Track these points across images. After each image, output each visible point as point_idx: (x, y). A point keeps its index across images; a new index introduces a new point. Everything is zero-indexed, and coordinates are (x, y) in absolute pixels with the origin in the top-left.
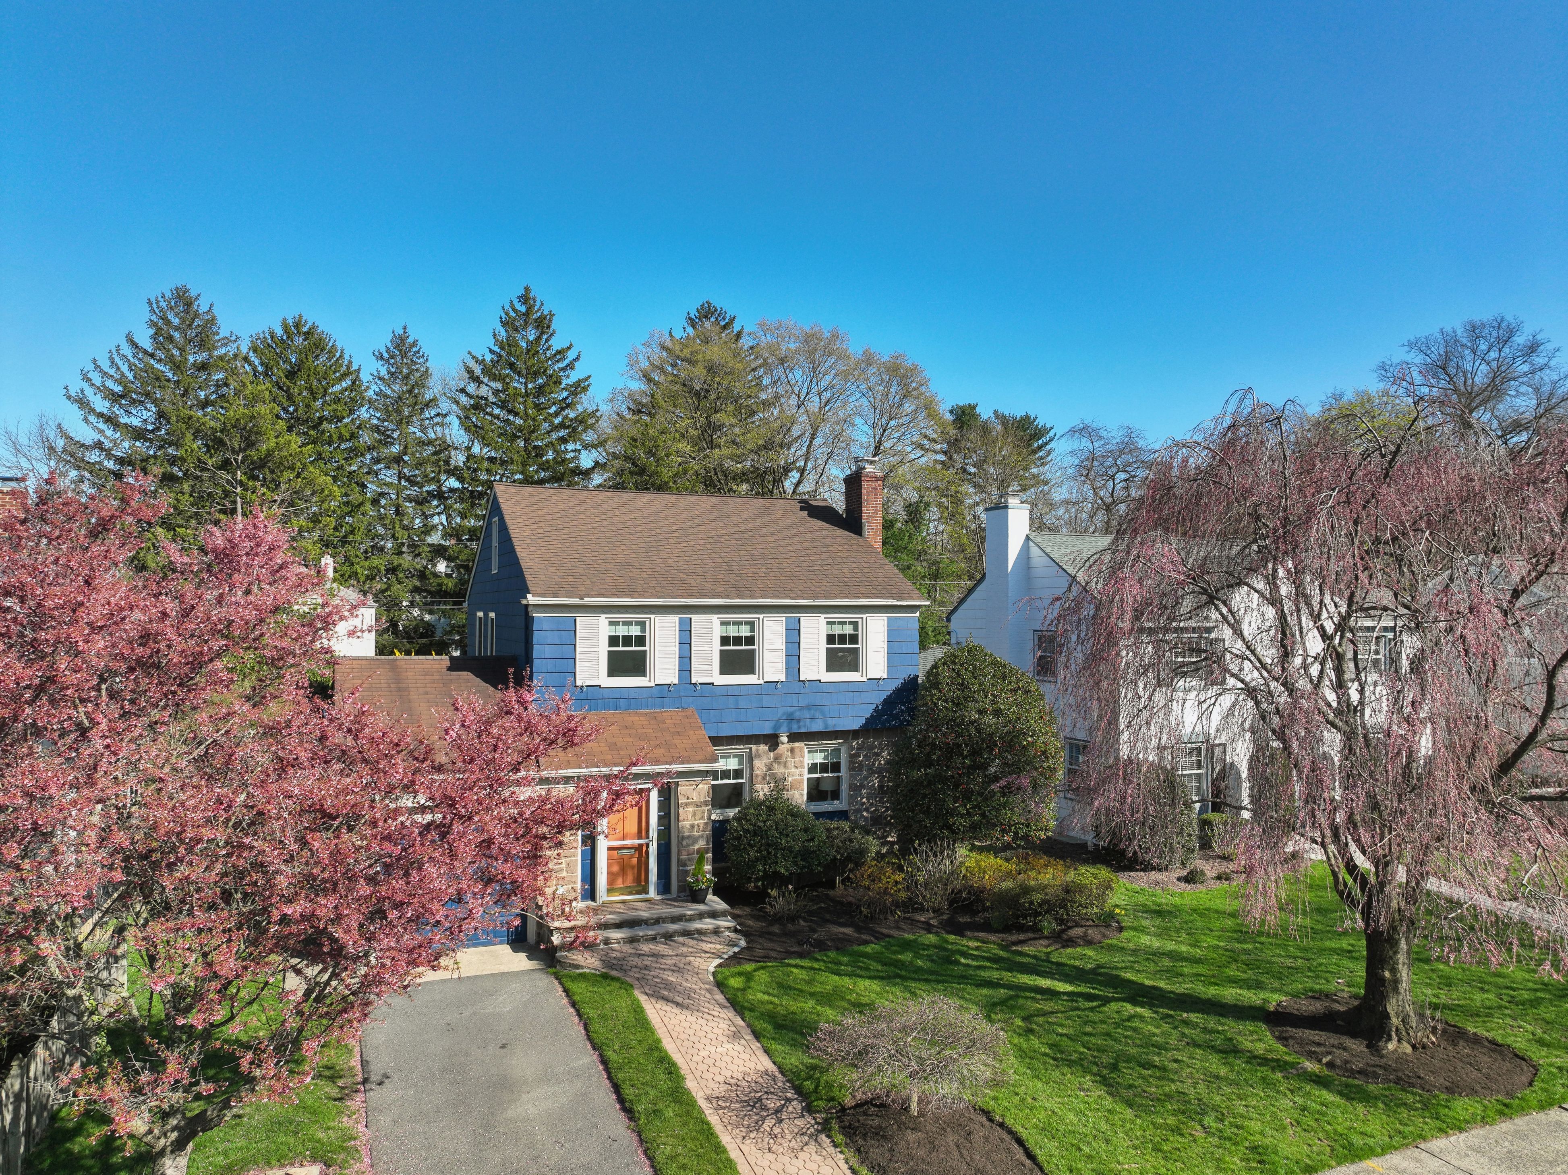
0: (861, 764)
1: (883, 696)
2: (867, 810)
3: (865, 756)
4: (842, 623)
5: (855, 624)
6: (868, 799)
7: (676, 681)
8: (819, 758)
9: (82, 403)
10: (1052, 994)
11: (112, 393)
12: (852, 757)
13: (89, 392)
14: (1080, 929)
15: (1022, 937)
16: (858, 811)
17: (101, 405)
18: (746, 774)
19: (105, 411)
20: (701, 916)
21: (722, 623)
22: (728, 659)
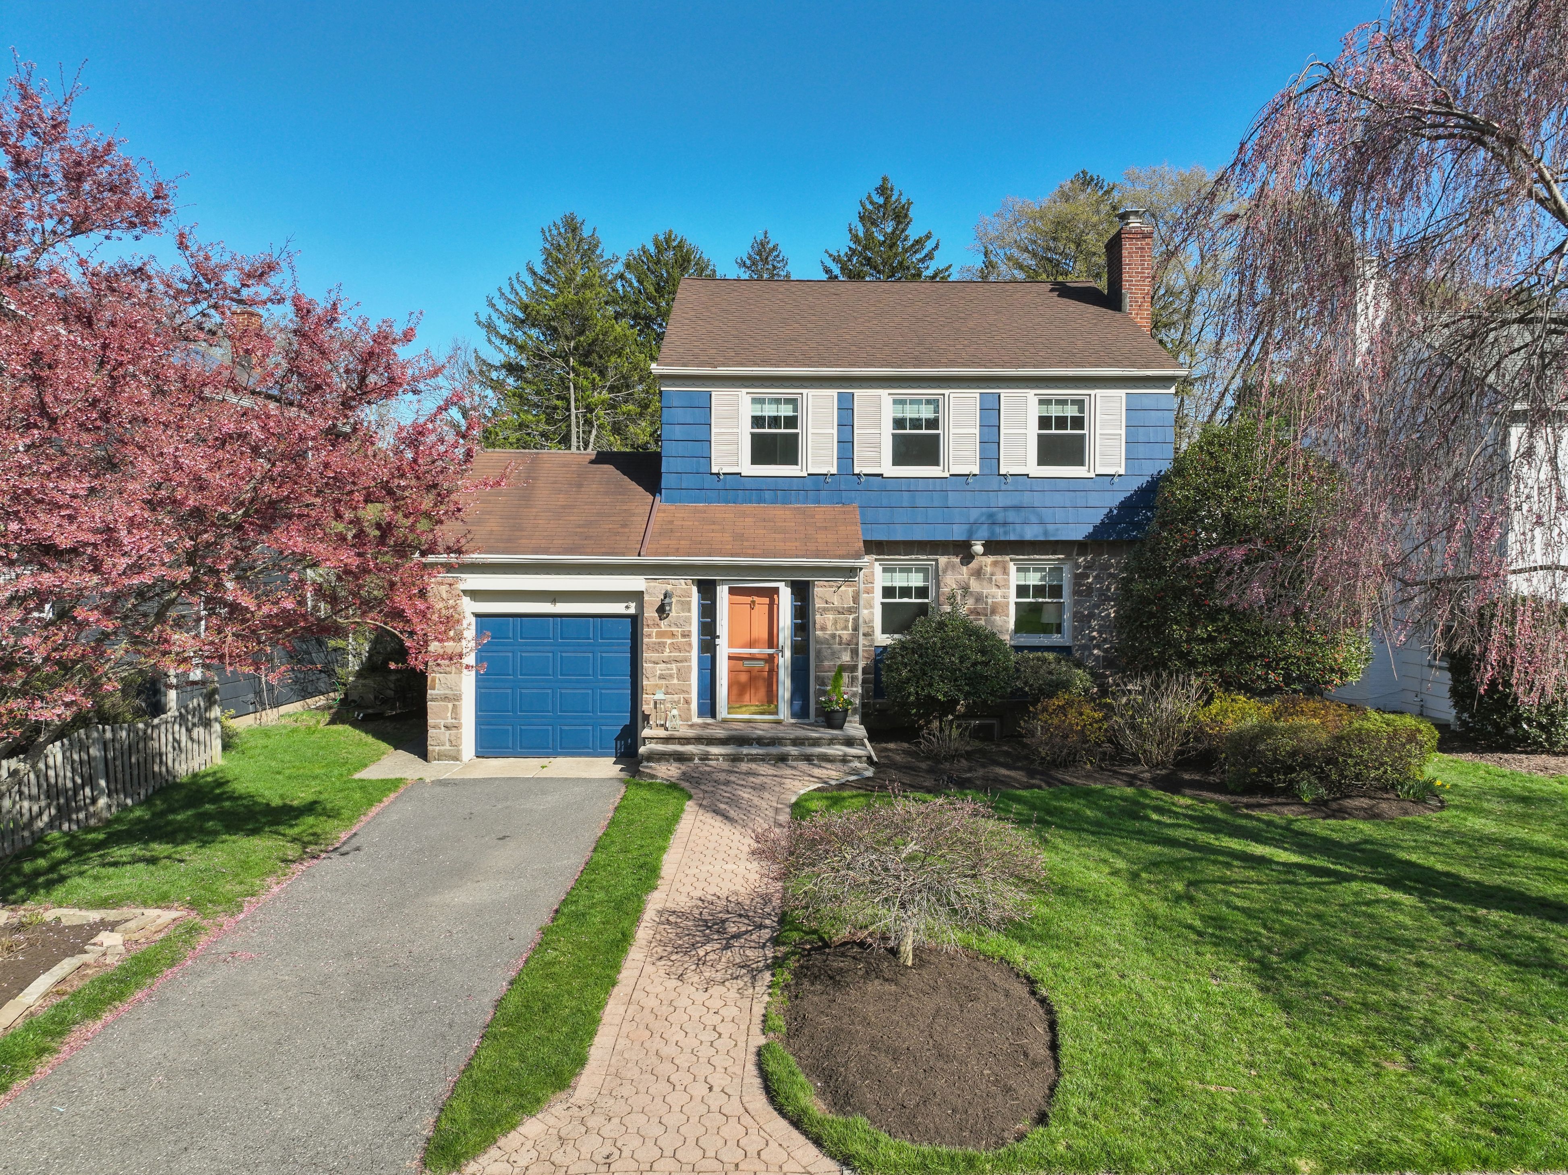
0: (1090, 587)
1: (1121, 497)
2: (1098, 647)
3: (1095, 578)
4: (1062, 402)
5: (1080, 403)
6: (1100, 633)
7: (834, 470)
8: (1033, 579)
9: (490, 327)
10: (1262, 861)
11: (515, 317)
12: (1078, 579)
13: (495, 316)
14: (1367, 801)
15: (1266, 800)
16: (1084, 647)
17: (504, 328)
18: (932, 593)
19: (507, 333)
20: (831, 742)
21: (895, 402)
22: (904, 446)
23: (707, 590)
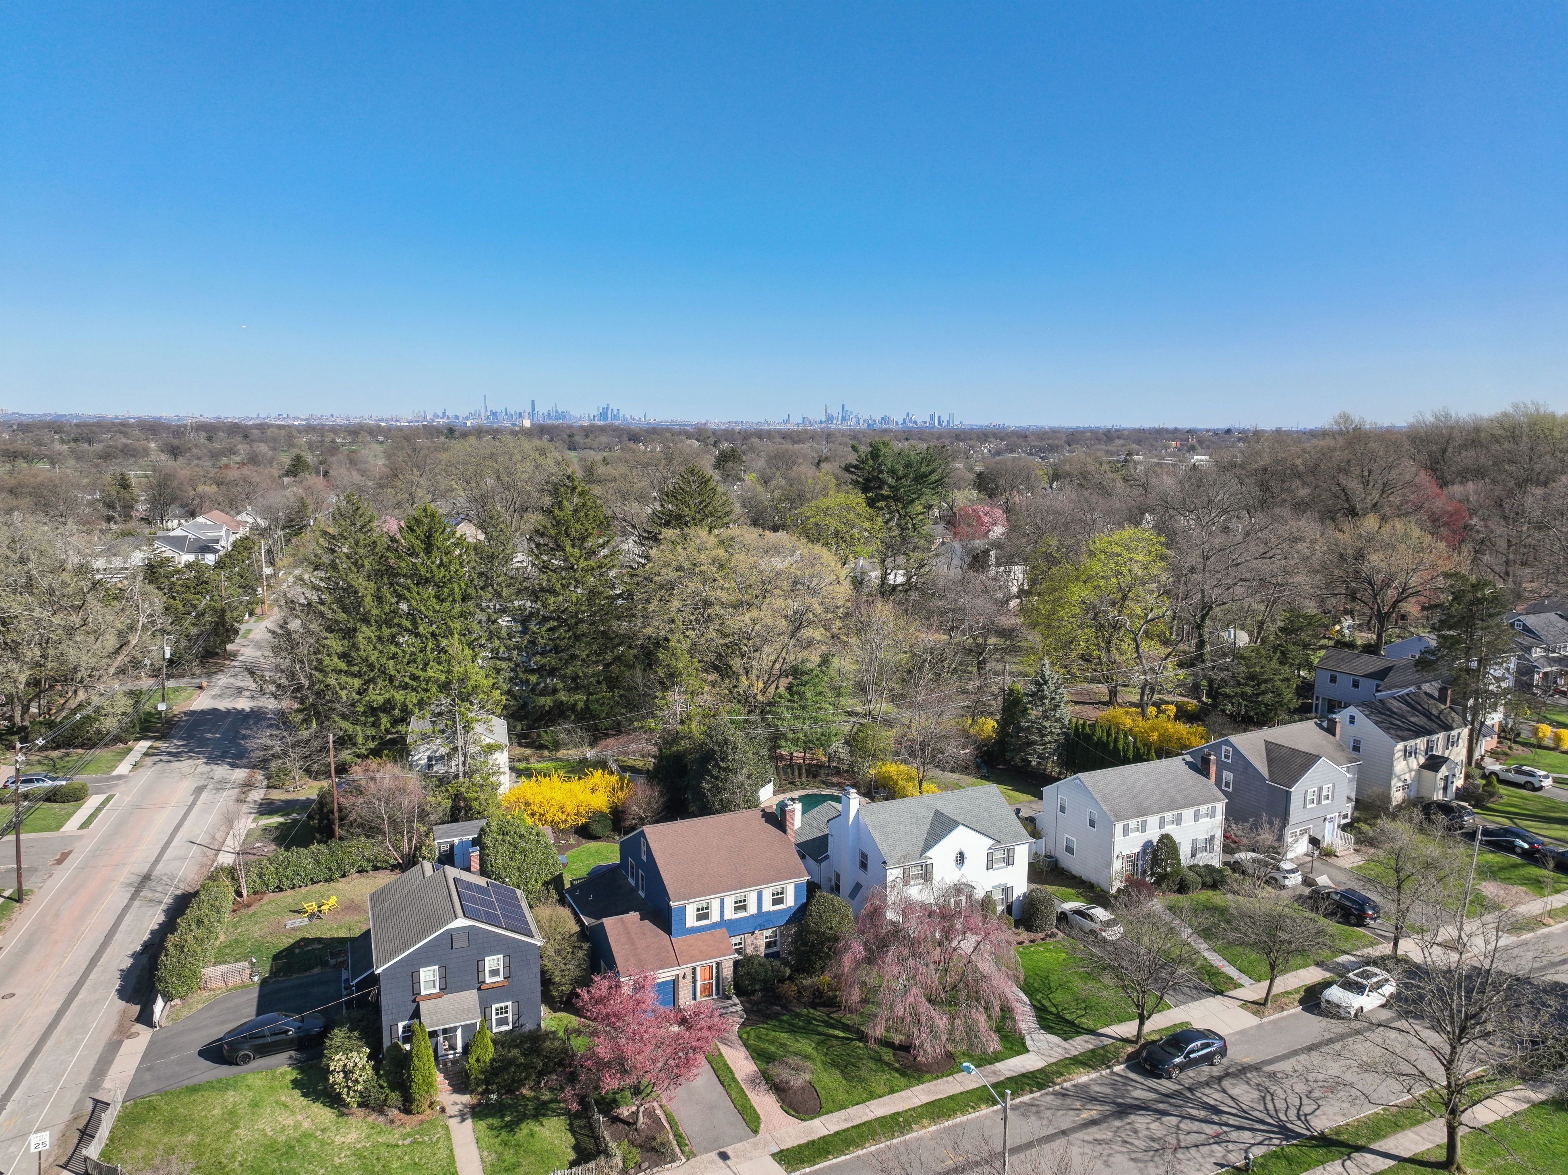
0: (784, 934)
1: (792, 911)
3: (787, 931)
5: (782, 889)
7: (719, 919)
8: (769, 934)
12: (781, 933)
18: (744, 944)
20: (731, 1005)
21: (735, 897)
22: (737, 909)
23: (694, 969)
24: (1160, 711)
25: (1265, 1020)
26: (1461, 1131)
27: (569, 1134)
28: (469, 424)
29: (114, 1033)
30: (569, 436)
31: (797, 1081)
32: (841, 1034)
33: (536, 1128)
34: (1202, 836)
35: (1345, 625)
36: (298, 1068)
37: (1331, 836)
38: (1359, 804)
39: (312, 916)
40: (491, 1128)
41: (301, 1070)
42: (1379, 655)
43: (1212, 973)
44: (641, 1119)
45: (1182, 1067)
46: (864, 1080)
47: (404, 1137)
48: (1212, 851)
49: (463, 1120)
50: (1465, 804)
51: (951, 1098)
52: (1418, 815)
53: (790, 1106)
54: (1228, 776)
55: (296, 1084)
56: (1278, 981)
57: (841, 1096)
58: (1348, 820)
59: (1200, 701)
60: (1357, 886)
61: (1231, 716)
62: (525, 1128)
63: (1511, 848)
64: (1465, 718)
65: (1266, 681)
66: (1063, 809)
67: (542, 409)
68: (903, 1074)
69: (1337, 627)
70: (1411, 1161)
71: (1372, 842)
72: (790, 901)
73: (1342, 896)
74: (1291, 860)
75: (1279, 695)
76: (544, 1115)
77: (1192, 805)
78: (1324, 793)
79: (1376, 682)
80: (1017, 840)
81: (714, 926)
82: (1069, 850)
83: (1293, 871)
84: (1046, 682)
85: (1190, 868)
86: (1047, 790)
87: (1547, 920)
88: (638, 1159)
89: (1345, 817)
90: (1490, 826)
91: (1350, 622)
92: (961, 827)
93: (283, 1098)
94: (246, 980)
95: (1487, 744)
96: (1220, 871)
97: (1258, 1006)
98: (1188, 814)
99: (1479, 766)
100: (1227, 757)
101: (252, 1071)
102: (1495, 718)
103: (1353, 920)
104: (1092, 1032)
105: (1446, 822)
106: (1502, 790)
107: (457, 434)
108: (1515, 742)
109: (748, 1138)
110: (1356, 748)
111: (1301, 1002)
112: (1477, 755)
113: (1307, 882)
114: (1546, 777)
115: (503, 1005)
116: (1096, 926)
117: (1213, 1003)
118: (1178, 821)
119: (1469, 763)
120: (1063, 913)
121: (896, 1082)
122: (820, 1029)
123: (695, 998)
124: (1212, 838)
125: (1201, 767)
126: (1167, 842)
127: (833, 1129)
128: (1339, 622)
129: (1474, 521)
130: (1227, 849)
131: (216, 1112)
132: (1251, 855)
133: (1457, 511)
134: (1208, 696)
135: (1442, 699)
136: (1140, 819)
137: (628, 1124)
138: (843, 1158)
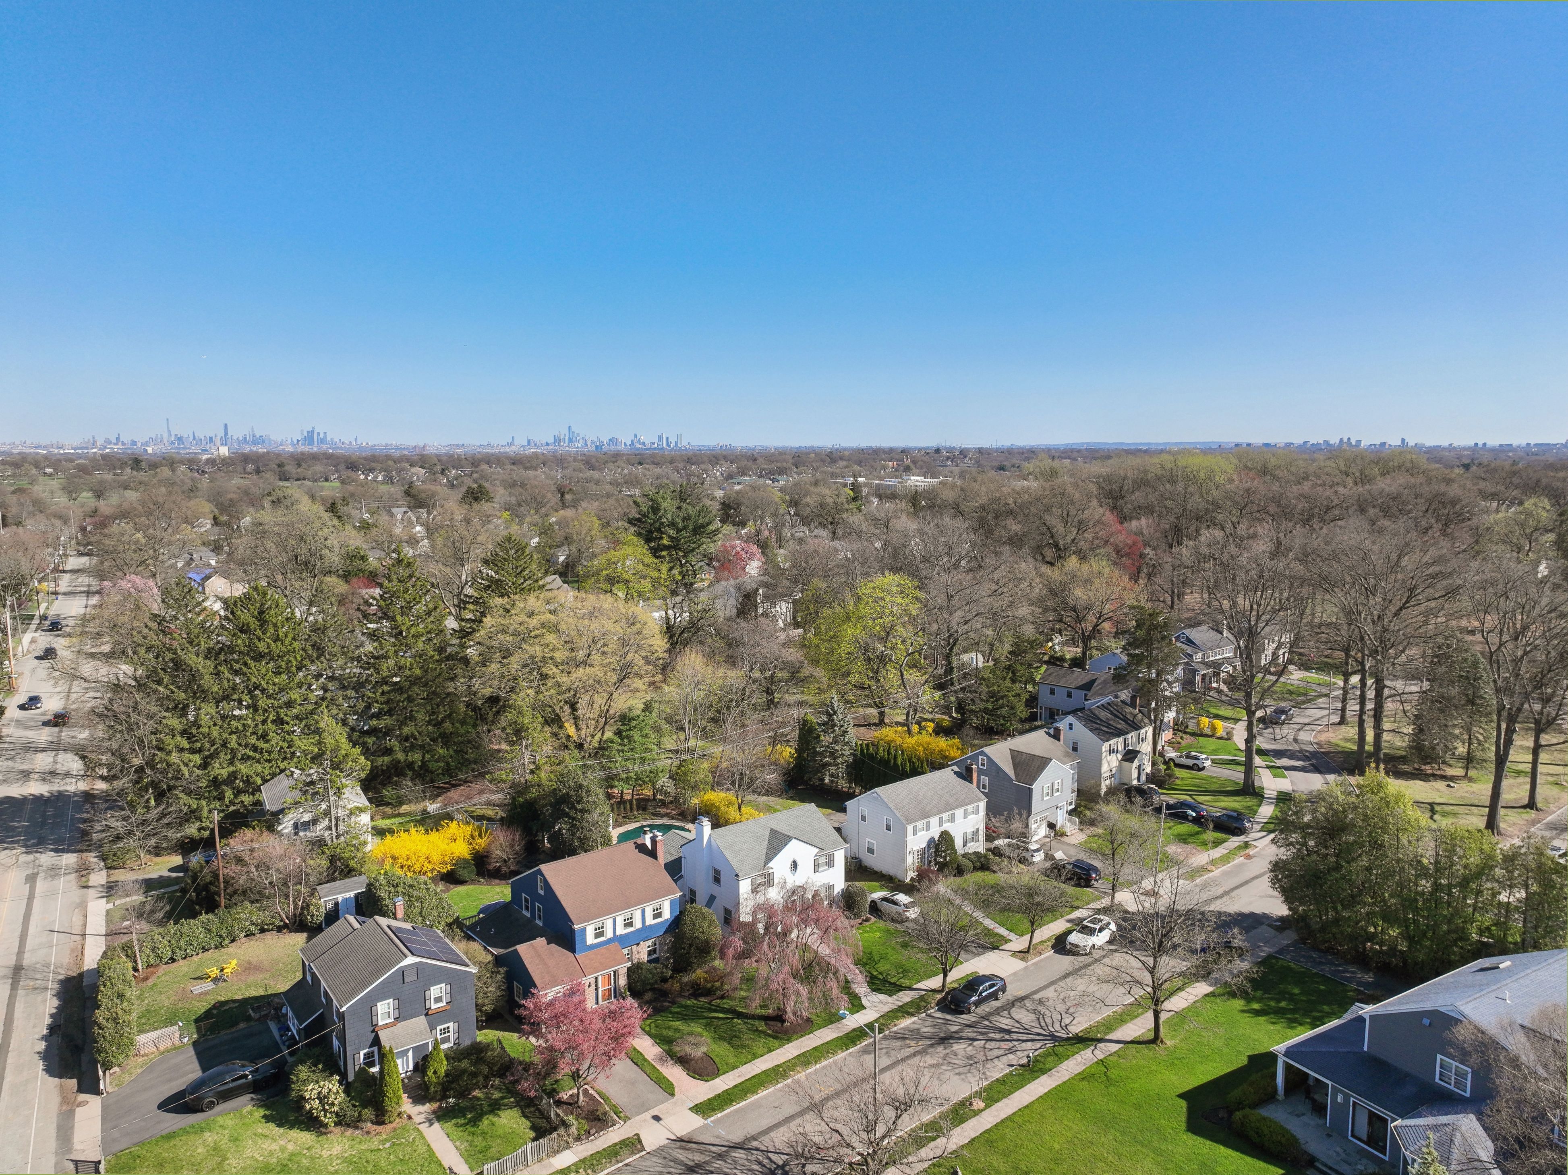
1: (669, 923)
7: (612, 936)
22: (626, 925)
23: (596, 978)
24: (921, 728)
25: (1030, 963)
26: (1163, 1016)
27: (523, 1119)
28: (150, 450)
29: (61, 1105)
30: (279, 466)
31: (698, 1053)
32: (721, 1015)
33: (495, 1119)
34: (970, 830)
35: (1056, 642)
36: (262, 1106)
37: (1062, 820)
38: (1080, 793)
39: (216, 980)
40: (457, 1125)
41: (266, 1106)
42: (1084, 669)
43: (988, 932)
44: (581, 1098)
45: (977, 1004)
46: (748, 1046)
47: (384, 1142)
48: (977, 841)
49: (431, 1125)
50: (1153, 786)
51: (815, 1049)
52: (1122, 797)
53: (694, 1072)
54: (985, 779)
55: (267, 1119)
56: (1037, 933)
57: (731, 1060)
58: (1073, 807)
59: (951, 717)
60: (1083, 856)
61: (977, 728)
62: (485, 1122)
63: (1184, 818)
64: (1149, 718)
65: (1002, 697)
66: (864, 818)
67: (236, 433)
68: (775, 1038)
69: (1050, 644)
70: (1132, 1042)
71: (1092, 823)
72: (667, 915)
73: (1075, 866)
74: (1036, 842)
75: (1012, 708)
76: (499, 1109)
77: (962, 806)
78: (1056, 787)
79: (1084, 692)
80: (836, 847)
81: (609, 941)
82: (871, 851)
83: (1038, 850)
84: (835, 713)
85: (964, 855)
86: (849, 804)
87: (1211, 868)
88: (586, 1127)
89: (1071, 804)
90: (1171, 802)
91: (1060, 639)
92: (794, 841)
93: (260, 1131)
94: (177, 1042)
95: (1166, 735)
96: (985, 856)
97: (1023, 954)
98: (959, 812)
99: (1162, 755)
100: (983, 765)
101: (220, 1114)
102: (1170, 716)
103: (1083, 883)
104: (910, 988)
105: (1142, 802)
106: (1179, 773)
107: (143, 465)
108: (1185, 733)
109: (668, 1100)
110: (1075, 749)
111: (1053, 947)
112: (1159, 747)
113: (1049, 857)
114: (1207, 759)
115: (445, 1026)
116: (900, 909)
117: (992, 956)
118: (952, 819)
119: (1155, 753)
120: (872, 901)
121: (771, 1044)
122: (706, 1014)
123: (597, 1003)
124: (977, 830)
125: (966, 775)
126: (946, 836)
127: (732, 1084)
128: (1051, 640)
129: (1148, 550)
130: (989, 838)
131: (199, 1151)
132: (1007, 841)
133: (1134, 543)
134: (957, 712)
135: (1133, 705)
136: (925, 821)
137: (570, 1104)
138: (744, 1103)
